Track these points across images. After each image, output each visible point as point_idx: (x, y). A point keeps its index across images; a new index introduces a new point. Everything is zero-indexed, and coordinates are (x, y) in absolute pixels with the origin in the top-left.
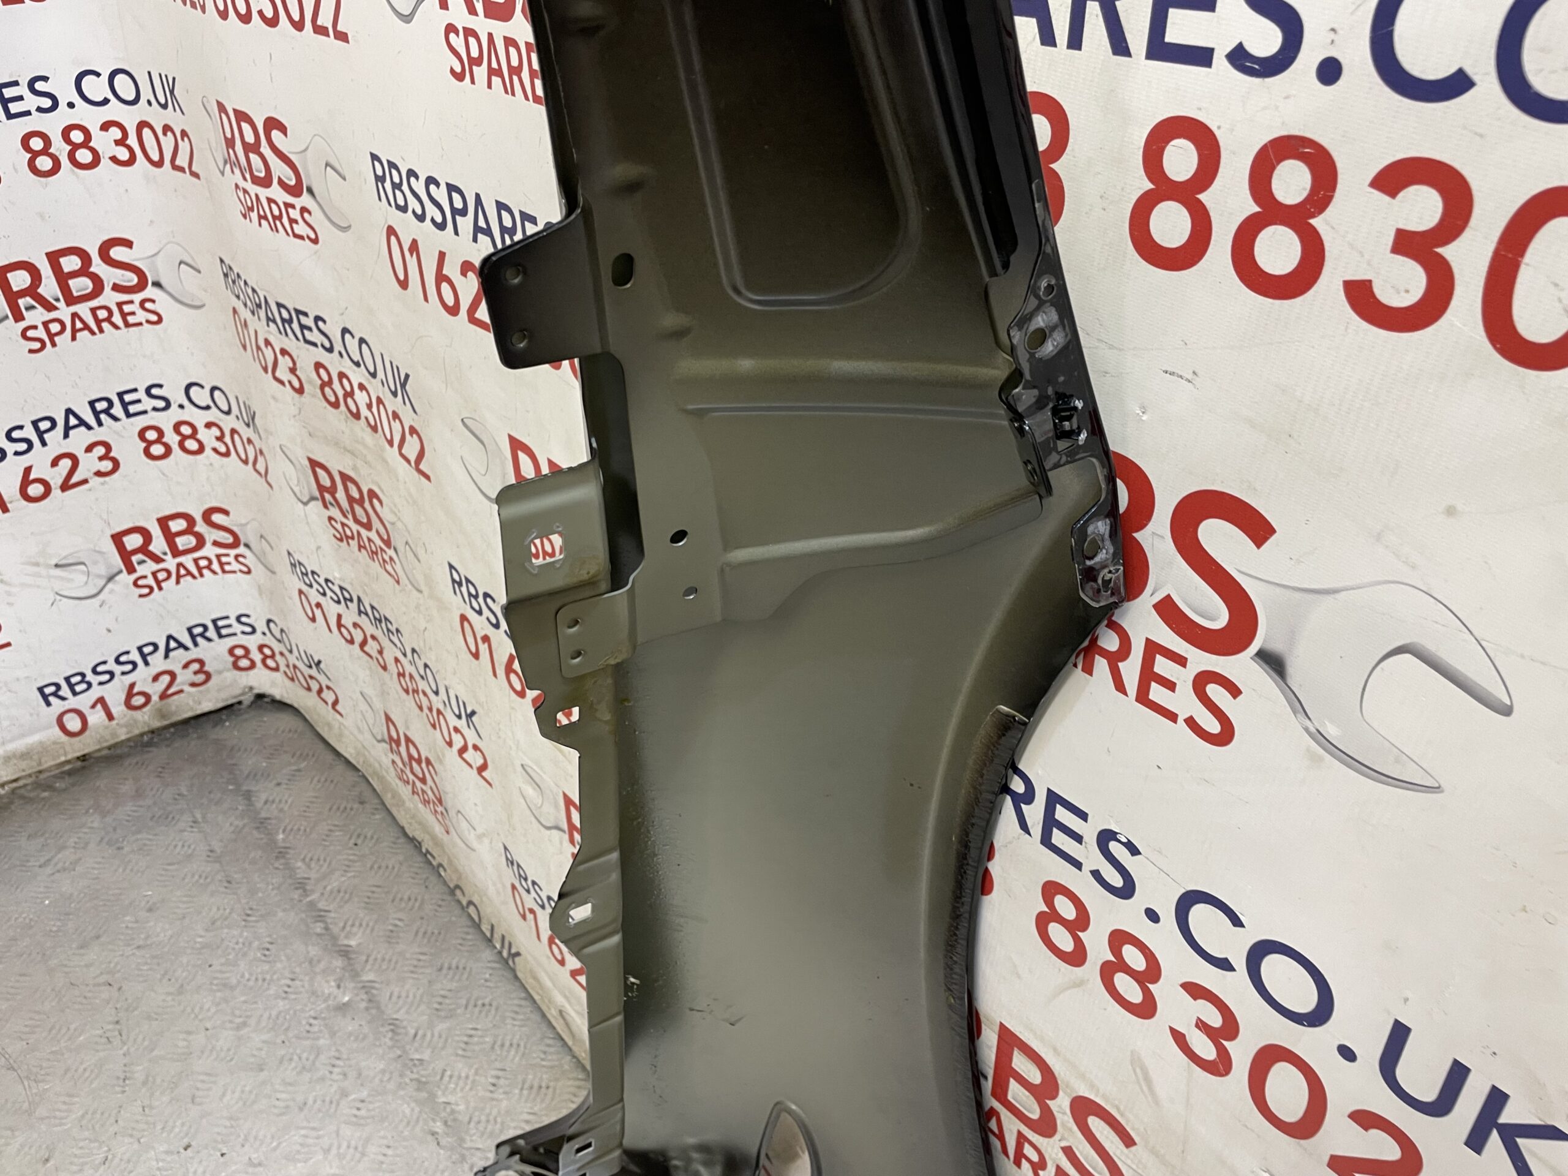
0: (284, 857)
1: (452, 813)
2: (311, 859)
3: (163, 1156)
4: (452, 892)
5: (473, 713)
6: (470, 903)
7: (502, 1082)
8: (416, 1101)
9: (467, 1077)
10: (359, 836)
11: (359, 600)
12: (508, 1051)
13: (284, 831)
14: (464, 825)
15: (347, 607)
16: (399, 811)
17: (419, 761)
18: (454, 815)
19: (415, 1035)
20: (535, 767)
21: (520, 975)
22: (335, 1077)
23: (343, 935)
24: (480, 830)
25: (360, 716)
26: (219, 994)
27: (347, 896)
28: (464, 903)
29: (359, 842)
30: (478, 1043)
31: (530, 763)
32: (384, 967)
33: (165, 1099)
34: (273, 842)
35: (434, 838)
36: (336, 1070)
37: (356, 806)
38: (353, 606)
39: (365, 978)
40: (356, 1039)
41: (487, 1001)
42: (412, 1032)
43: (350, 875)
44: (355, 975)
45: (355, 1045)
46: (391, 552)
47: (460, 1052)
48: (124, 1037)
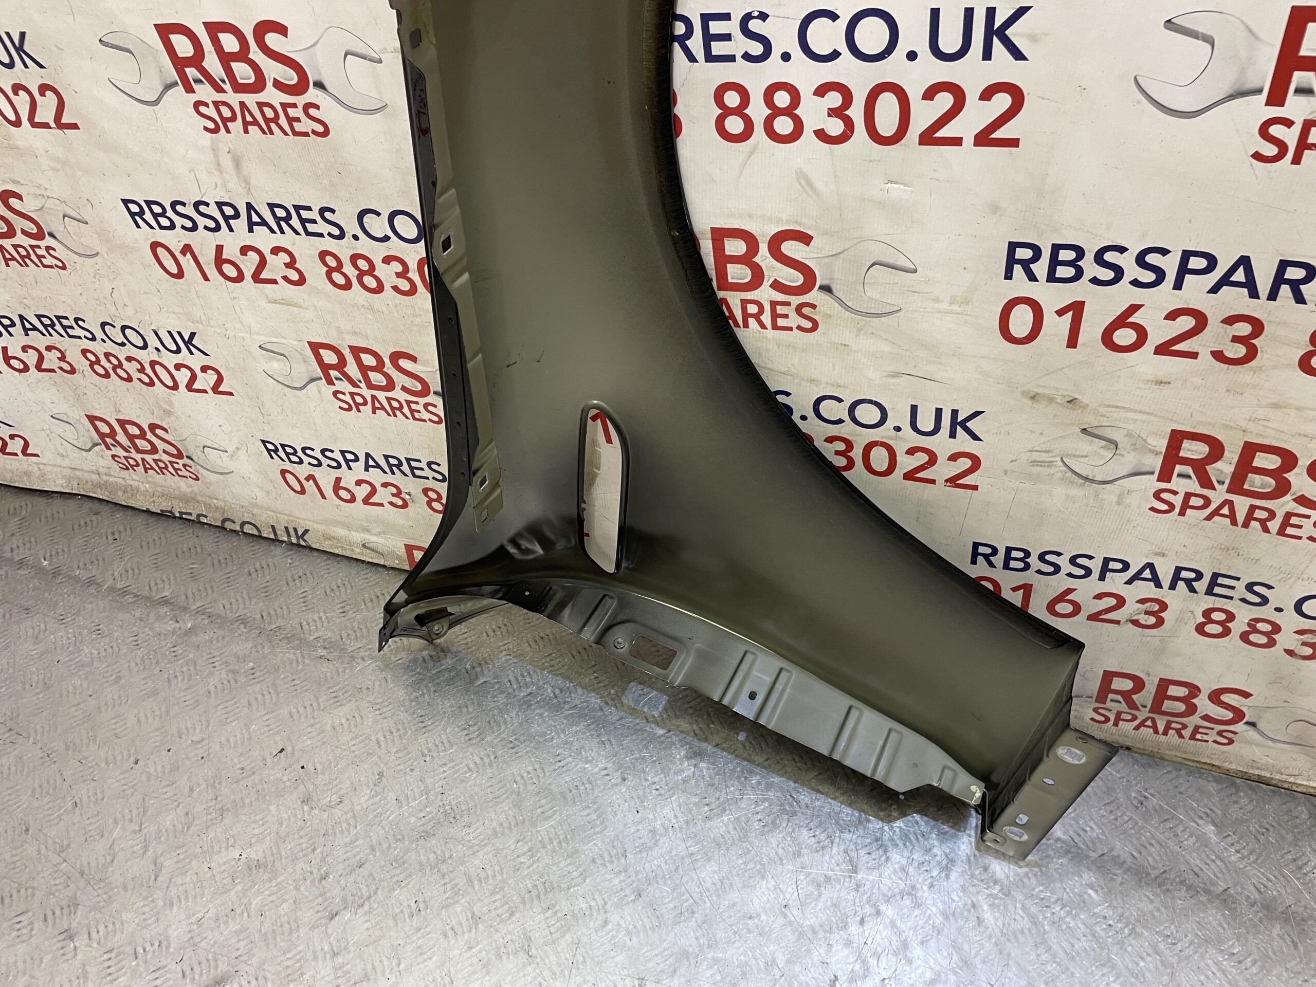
0: (60, 574)
1: (197, 455)
2: (85, 565)
3: (121, 777)
4: (222, 528)
5: (193, 335)
6: (243, 524)
7: (348, 608)
8: (293, 648)
9: (320, 618)
10: (113, 533)
11: (22, 318)
12: (340, 591)
13: (45, 559)
14: (212, 455)
15: (11, 335)
16: (137, 500)
17: (143, 435)
18: (200, 454)
19: (262, 617)
20: (274, 340)
21: (314, 546)
22: (218, 668)
23: (154, 594)
24: (231, 449)
25: (58, 440)
26: (81, 673)
27: (137, 571)
28: (238, 528)
29: (116, 537)
30: (313, 598)
31: (267, 339)
32: (204, 594)
33: (93, 747)
34: (40, 570)
35: (184, 498)
36: (216, 664)
37: (94, 518)
38: (17, 330)
39: (193, 607)
40: (218, 641)
41: (301, 574)
42: (259, 616)
43: (126, 558)
44: (185, 609)
45: (220, 644)
46: (49, 241)
47: (304, 609)
48: (25, 734)
